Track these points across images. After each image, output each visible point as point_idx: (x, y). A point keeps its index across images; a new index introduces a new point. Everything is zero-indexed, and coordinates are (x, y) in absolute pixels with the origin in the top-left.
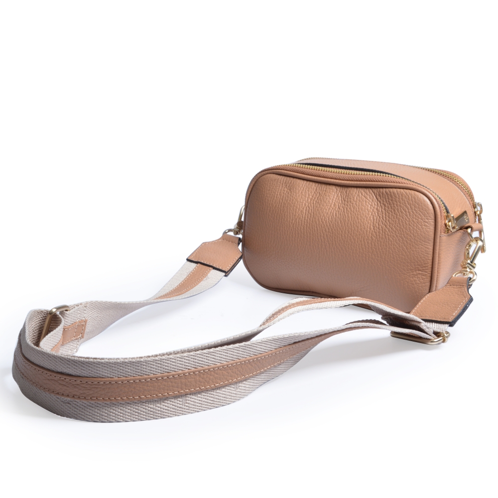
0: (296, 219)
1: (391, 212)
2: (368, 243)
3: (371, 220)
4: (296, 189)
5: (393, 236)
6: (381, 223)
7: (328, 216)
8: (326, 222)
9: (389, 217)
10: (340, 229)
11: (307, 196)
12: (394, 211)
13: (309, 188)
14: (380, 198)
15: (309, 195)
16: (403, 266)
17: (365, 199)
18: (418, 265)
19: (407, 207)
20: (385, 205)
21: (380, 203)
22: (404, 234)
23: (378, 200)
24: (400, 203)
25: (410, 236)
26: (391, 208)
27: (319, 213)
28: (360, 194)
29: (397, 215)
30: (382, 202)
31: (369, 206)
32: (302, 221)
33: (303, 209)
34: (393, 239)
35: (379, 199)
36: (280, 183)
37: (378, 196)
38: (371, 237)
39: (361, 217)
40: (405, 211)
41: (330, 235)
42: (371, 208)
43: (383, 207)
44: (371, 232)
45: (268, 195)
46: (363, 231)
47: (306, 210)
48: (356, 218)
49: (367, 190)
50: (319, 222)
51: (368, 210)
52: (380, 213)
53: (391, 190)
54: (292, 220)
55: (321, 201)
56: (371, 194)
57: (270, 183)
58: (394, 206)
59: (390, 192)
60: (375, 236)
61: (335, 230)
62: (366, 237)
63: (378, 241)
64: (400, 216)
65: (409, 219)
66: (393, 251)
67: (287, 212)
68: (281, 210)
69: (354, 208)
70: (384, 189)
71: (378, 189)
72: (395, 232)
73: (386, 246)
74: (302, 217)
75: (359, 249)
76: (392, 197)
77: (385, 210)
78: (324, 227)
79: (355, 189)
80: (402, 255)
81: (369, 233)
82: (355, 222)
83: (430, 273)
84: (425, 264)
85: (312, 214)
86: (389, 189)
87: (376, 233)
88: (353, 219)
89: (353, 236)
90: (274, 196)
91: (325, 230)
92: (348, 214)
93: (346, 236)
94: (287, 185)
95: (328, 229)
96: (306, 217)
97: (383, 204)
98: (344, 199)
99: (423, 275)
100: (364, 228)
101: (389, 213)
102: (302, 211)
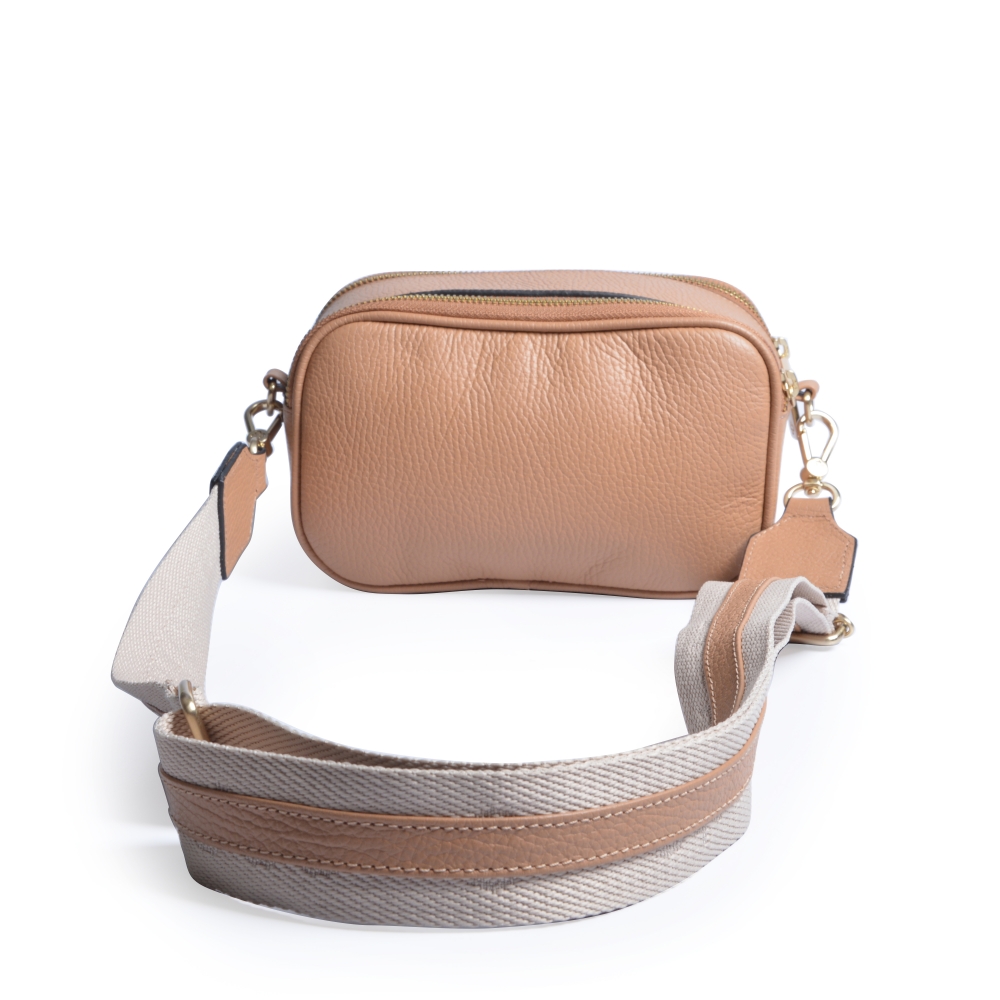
0: (451, 421)
1: (678, 379)
2: (635, 452)
3: (634, 404)
4: (434, 351)
5: (690, 431)
6: (658, 408)
7: (531, 404)
8: (530, 420)
9: (675, 393)
10: (567, 430)
11: (466, 364)
12: (684, 376)
13: (465, 347)
14: (645, 353)
15: (470, 363)
16: (714, 492)
17: (609, 357)
18: (742, 485)
19: (711, 365)
20: (658, 367)
21: (646, 362)
22: (712, 425)
23: (638, 356)
24: (695, 359)
25: (726, 427)
26: (676, 371)
27: (508, 400)
28: (597, 349)
29: (692, 385)
30: (650, 361)
31: (623, 371)
32: (467, 423)
33: (464, 394)
34: (690, 438)
35: (643, 355)
36: (389, 341)
37: (638, 349)
38: (642, 440)
39: (610, 397)
40: (710, 376)
41: (545, 448)
42: (627, 376)
43: (656, 371)
44: (639, 428)
45: (365, 373)
46: (622, 429)
47: (472, 397)
48: (601, 403)
49: (610, 338)
50: (513, 422)
51: (622, 381)
52: (651, 384)
53: (668, 332)
54: (441, 425)
55: (505, 373)
56: (622, 346)
57: (363, 345)
58: (682, 368)
59: (667, 338)
60: (650, 435)
61: (555, 434)
62: (631, 442)
63: (657, 445)
64: (699, 385)
65: (720, 391)
66: (692, 464)
67: (426, 408)
68: (407, 405)
69: (590, 381)
70: (651, 332)
71: (637, 333)
72: (694, 422)
73: (677, 454)
74: (467, 414)
75: (617, 468)
76: (673, 348)
77: (662, 377)
78: (527, 431)
79: (580, 337)
80: (712, 468)
81: (635, 431)
82: (599, 411)
83: (762, 497)
84: (754, 480)
85: (491, 404)
86: (663, 331)
87: (651, 429)
88: (593, 404)
89: (600, 443)
90: (381, 375)
91: (531, 437)
92: (580, 395)
93: (584, 443)
94: (407, 345)
95: (538, 434)
96: (477, 412)
97: (654, 364)
98: (558, 362)
99: (750, 505)
100: (623, 422)
101: (674, 384)
102: (461, 402)
